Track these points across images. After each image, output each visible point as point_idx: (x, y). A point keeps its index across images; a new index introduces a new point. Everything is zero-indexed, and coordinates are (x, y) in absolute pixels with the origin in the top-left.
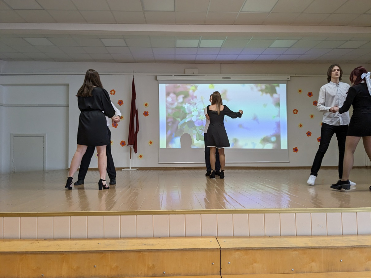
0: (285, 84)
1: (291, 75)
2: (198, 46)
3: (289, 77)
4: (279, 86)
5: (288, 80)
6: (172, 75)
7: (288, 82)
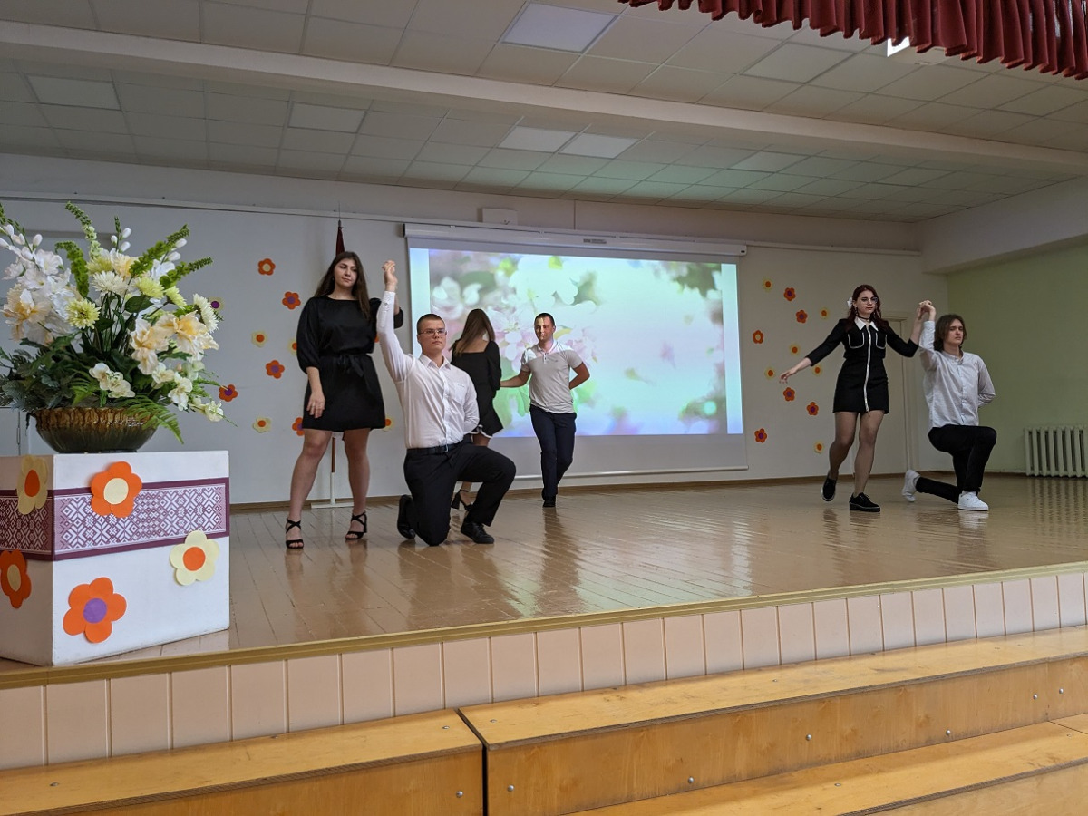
0: (734, 266)
1: (748, 243)
2: (558, 150)
3: (745, 248)
4: (719, 269)
5: (743, 254)
6: (449, 225)
7: (740, 260)
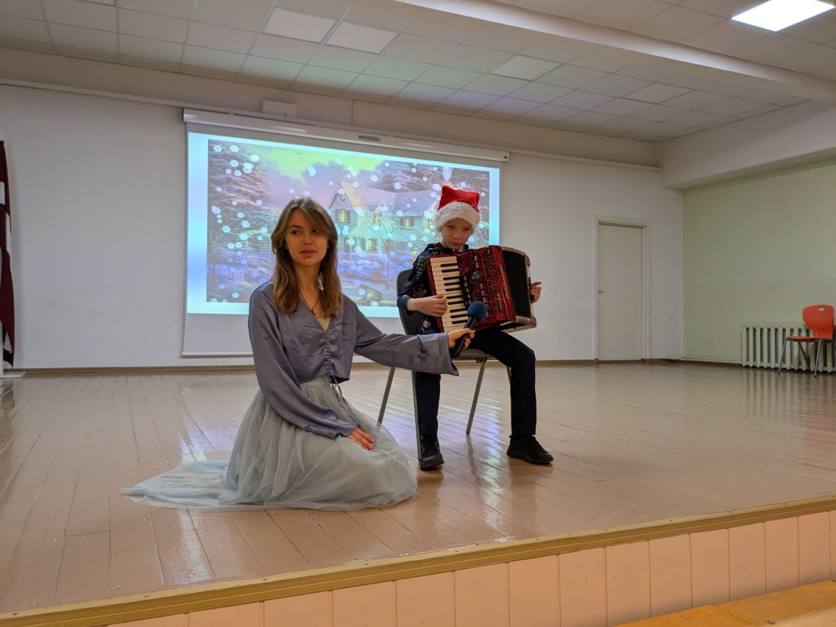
0: (498, 170)
1: (512, 150)
2: (322, 41)
3: (507, 155)
5: (506, 160)
6: (228, 113)
7: (502, 165)
